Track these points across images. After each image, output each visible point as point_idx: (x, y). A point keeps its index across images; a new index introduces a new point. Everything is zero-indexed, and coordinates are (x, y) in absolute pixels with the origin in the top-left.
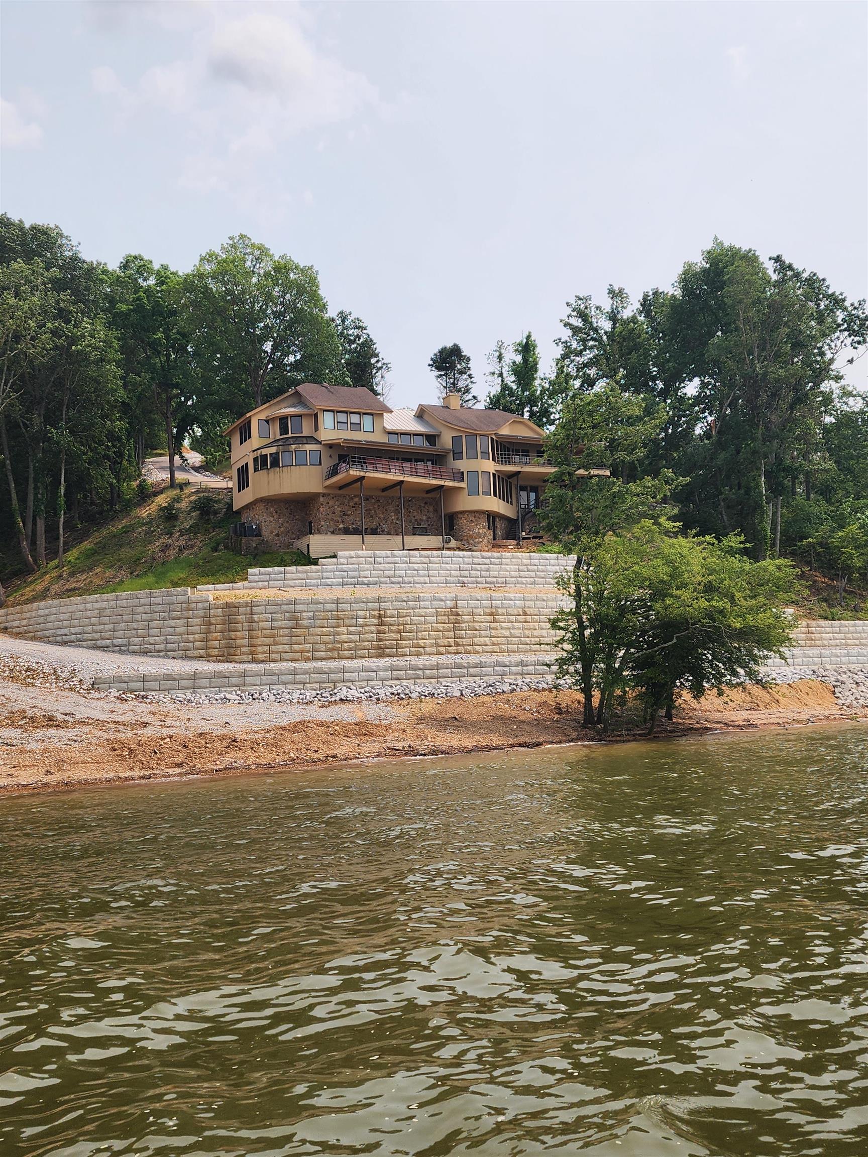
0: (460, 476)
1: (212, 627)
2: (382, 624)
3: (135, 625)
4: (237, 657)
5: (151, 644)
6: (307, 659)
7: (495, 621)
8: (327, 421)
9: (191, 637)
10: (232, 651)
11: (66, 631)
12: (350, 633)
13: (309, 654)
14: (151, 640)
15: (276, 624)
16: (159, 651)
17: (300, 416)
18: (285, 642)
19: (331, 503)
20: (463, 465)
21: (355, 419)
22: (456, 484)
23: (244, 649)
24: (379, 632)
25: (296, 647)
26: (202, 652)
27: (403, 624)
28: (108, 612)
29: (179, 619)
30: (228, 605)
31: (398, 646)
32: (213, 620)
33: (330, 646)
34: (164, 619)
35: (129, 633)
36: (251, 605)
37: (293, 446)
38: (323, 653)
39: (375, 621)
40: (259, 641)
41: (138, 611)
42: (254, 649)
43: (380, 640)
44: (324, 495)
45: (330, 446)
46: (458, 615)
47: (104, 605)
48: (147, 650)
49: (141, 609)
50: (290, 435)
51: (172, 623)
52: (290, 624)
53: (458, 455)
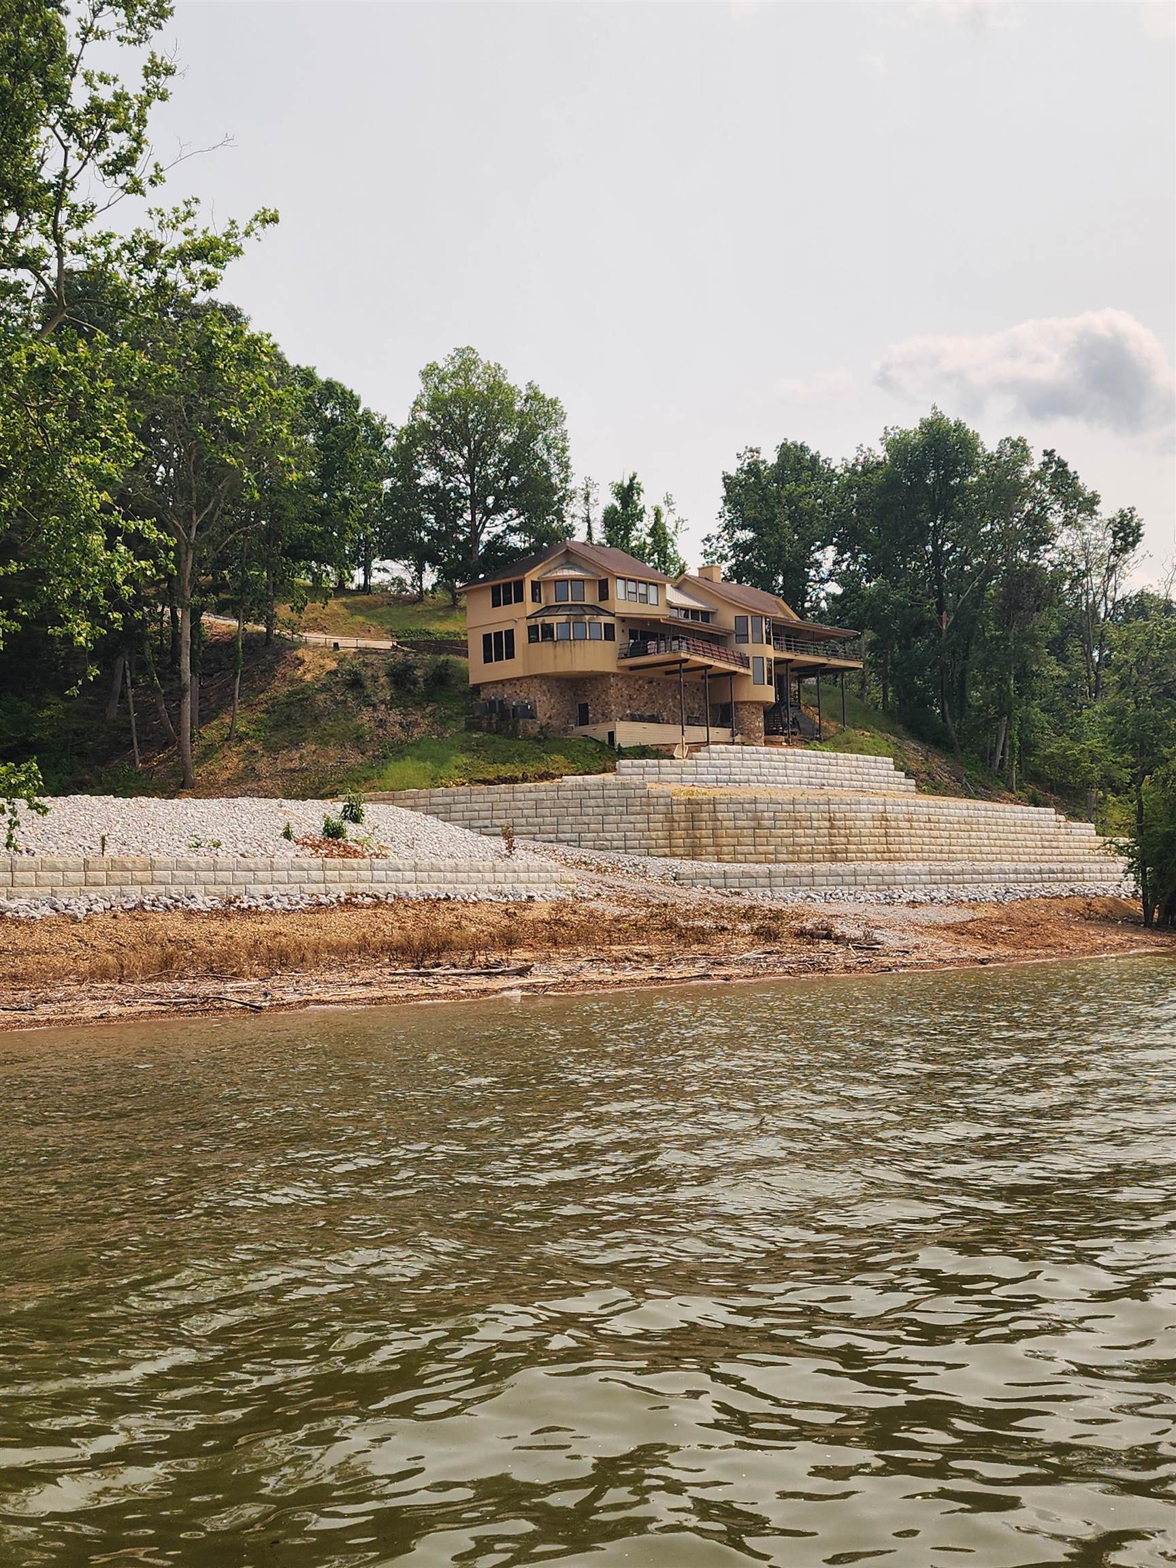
0: (744, 661)
1: (676, 824)
2: (832, 827)
3: (585, 819)
4: (703, 857)
5: (607, 840)
6: (770, 862)
7: (911, 828)
8: (618, 589)
9: (653, 834)
10: (698, 850)
11: (487, 822)
12: (806, 836)
13: (773, 857)
14: (608, 836)
15: (740, 823)
16: (617, 848)
17: (583, 580)
18: (749, 843)
19: (620, 685)
20: (749, 649)
21: (642, 589)
22: (742, 670)
23: (709, 849)
24: (830, 835)
25: (761, 849)
26: (667, 850)
27: (850, 828)
28: (548, 803)
29: (639, 814)
30: (690, 802)
31: (847, 851)
32: (676, 817)
33: (791, 849)
34: (621, 814)
35: (578, 828)
36: (714, 802)
37: (587, 617)
38: (785, 856)
39: (827, 824)
40: (724, 841)
41: (589, 804)
42: (719, 849)
43: (833, 844)
44: (614, 675)
45: (623, 620)
46: (887, 820)
47: (543, 795)
48: (602, 847)
49: (592, 802)
50: (570, 602)
51: (632, 818)
52: (753, 824)
53: (743, 638)
